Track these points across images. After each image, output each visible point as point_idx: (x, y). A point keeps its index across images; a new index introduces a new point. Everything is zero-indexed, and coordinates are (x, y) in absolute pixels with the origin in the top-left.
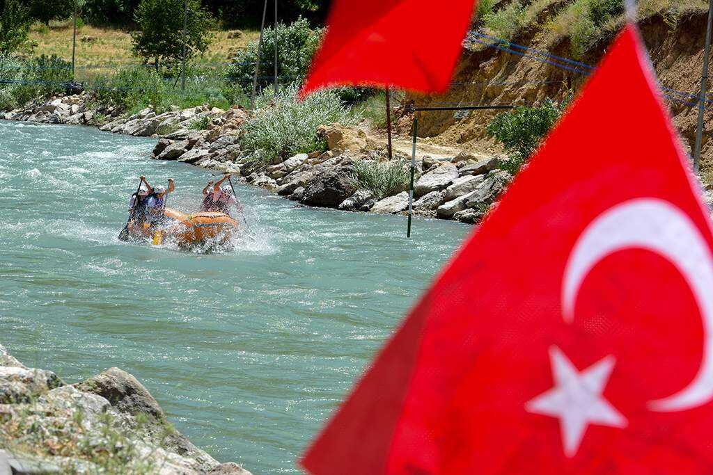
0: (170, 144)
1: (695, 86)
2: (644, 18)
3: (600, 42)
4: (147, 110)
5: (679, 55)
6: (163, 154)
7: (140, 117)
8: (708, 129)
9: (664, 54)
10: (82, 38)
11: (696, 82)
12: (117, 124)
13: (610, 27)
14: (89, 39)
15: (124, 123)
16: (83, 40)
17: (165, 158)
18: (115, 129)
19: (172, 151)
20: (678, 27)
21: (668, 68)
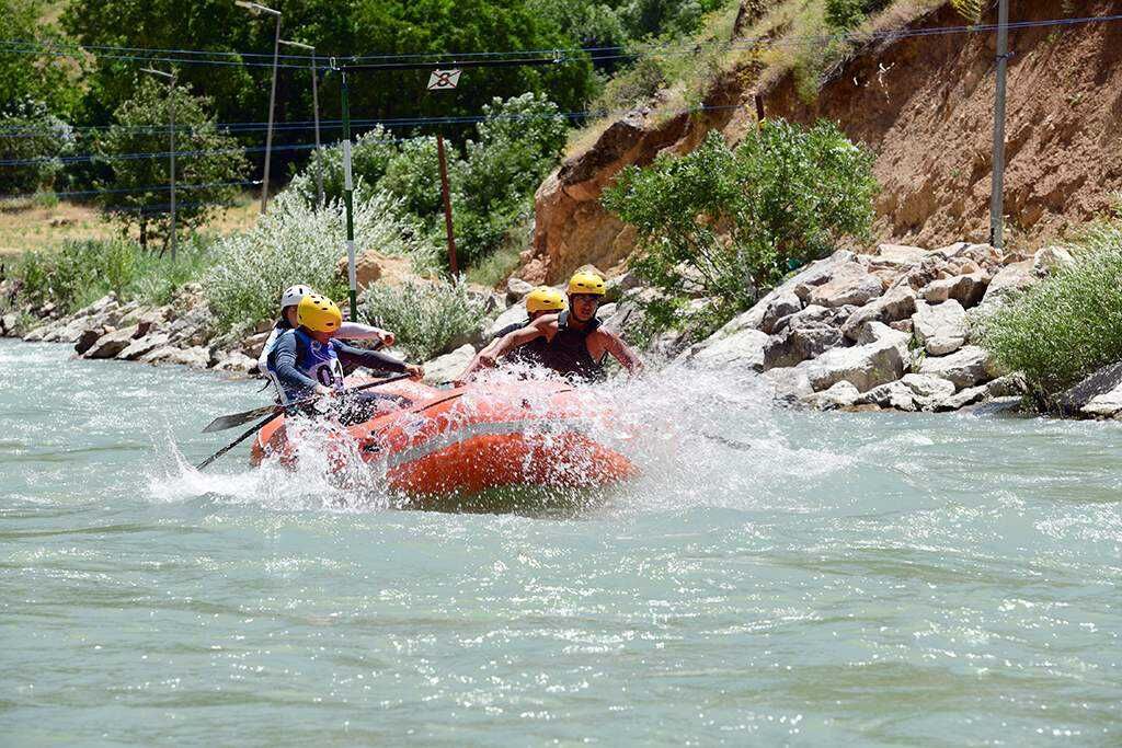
0: (106, 333)
1: (1016, 119)
2: (924, 12)
3: (847, 64)
4: (106, 299)
5: (988, 68)
6: (93, 350)
7: (92, 312)
8: (1040, 194)
9: (961, 72)
10: (52, 221)
11: (1017, 112)
12: (53, 329)
13: (864, 35)
14: (64, 223)
15: (65, 325)
16: (54, 225)
17: (95, 356)
18: (50, 336)
19: (108, 343)
20: (983, 18)
21: (968, 95)
